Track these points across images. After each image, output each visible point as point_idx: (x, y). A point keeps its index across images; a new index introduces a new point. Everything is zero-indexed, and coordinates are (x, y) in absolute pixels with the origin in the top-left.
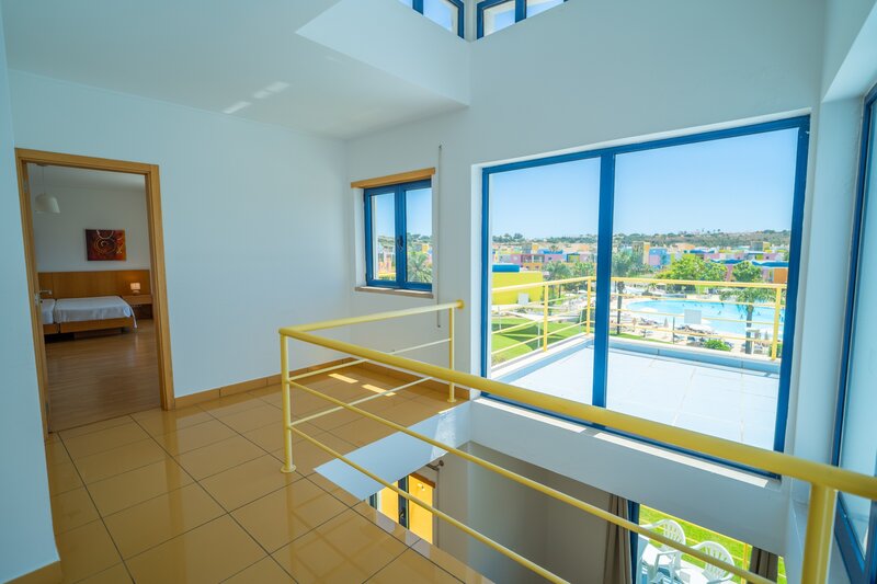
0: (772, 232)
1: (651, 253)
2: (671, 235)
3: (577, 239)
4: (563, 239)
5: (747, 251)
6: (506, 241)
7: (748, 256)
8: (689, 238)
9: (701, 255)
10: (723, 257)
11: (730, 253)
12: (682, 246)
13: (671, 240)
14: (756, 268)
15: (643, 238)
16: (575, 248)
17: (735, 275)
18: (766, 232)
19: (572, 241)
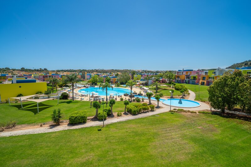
0: (113, 70)
1: (87, 75)
2: (93, 70)
3: (67, 71)
4: (62, 71)
5: (108, 74)
6: (40, 71)
7: (108, 75)
8: (97, 71)
9: (99, 75)
10: (103, 76)
11: (105, 75)
12: (95, 73)
13: (92, 71)
14: (110, 78)
15: (86, 71)
16: (65, 74)
17: (106, 80)
18: (112, 70)
19: (65, 71)
